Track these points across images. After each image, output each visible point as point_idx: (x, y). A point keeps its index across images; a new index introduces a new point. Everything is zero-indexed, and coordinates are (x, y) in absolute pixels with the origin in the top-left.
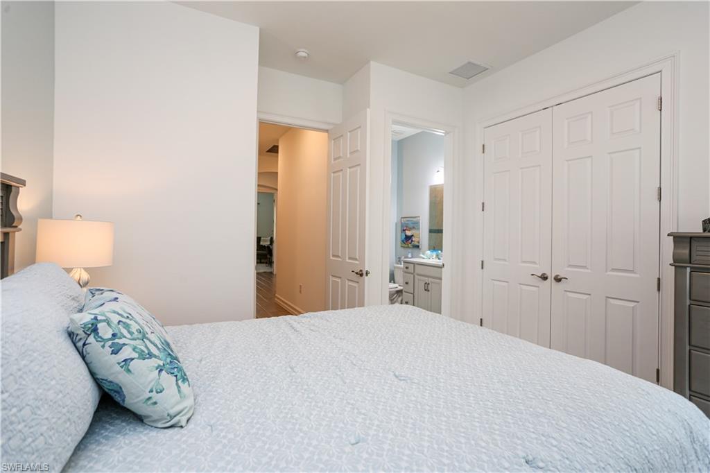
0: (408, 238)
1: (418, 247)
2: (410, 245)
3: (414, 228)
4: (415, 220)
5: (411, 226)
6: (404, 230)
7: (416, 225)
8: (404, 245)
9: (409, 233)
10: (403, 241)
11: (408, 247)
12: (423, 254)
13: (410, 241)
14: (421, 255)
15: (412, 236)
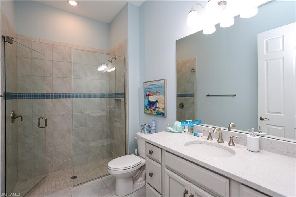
0: (151, 104)
1: (163, 114)
2: (154, 112)
3: (158, 92)
4: (158, 83)
5: (154, 90)
6: (147, 96)
7: (160, 89)
8: (147, 111)
9: (152, 99)
10: (146, 107)
11: (152, 114)
12: (172, 127)
13: (154, 107)
14: (169, 128)
15: (156, 101)
